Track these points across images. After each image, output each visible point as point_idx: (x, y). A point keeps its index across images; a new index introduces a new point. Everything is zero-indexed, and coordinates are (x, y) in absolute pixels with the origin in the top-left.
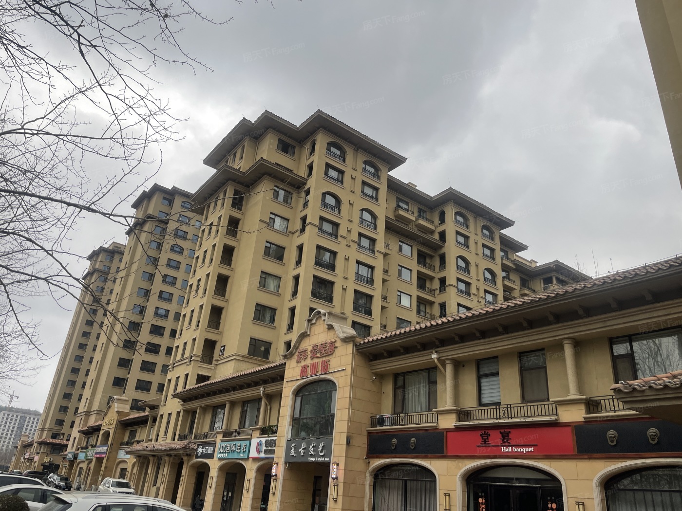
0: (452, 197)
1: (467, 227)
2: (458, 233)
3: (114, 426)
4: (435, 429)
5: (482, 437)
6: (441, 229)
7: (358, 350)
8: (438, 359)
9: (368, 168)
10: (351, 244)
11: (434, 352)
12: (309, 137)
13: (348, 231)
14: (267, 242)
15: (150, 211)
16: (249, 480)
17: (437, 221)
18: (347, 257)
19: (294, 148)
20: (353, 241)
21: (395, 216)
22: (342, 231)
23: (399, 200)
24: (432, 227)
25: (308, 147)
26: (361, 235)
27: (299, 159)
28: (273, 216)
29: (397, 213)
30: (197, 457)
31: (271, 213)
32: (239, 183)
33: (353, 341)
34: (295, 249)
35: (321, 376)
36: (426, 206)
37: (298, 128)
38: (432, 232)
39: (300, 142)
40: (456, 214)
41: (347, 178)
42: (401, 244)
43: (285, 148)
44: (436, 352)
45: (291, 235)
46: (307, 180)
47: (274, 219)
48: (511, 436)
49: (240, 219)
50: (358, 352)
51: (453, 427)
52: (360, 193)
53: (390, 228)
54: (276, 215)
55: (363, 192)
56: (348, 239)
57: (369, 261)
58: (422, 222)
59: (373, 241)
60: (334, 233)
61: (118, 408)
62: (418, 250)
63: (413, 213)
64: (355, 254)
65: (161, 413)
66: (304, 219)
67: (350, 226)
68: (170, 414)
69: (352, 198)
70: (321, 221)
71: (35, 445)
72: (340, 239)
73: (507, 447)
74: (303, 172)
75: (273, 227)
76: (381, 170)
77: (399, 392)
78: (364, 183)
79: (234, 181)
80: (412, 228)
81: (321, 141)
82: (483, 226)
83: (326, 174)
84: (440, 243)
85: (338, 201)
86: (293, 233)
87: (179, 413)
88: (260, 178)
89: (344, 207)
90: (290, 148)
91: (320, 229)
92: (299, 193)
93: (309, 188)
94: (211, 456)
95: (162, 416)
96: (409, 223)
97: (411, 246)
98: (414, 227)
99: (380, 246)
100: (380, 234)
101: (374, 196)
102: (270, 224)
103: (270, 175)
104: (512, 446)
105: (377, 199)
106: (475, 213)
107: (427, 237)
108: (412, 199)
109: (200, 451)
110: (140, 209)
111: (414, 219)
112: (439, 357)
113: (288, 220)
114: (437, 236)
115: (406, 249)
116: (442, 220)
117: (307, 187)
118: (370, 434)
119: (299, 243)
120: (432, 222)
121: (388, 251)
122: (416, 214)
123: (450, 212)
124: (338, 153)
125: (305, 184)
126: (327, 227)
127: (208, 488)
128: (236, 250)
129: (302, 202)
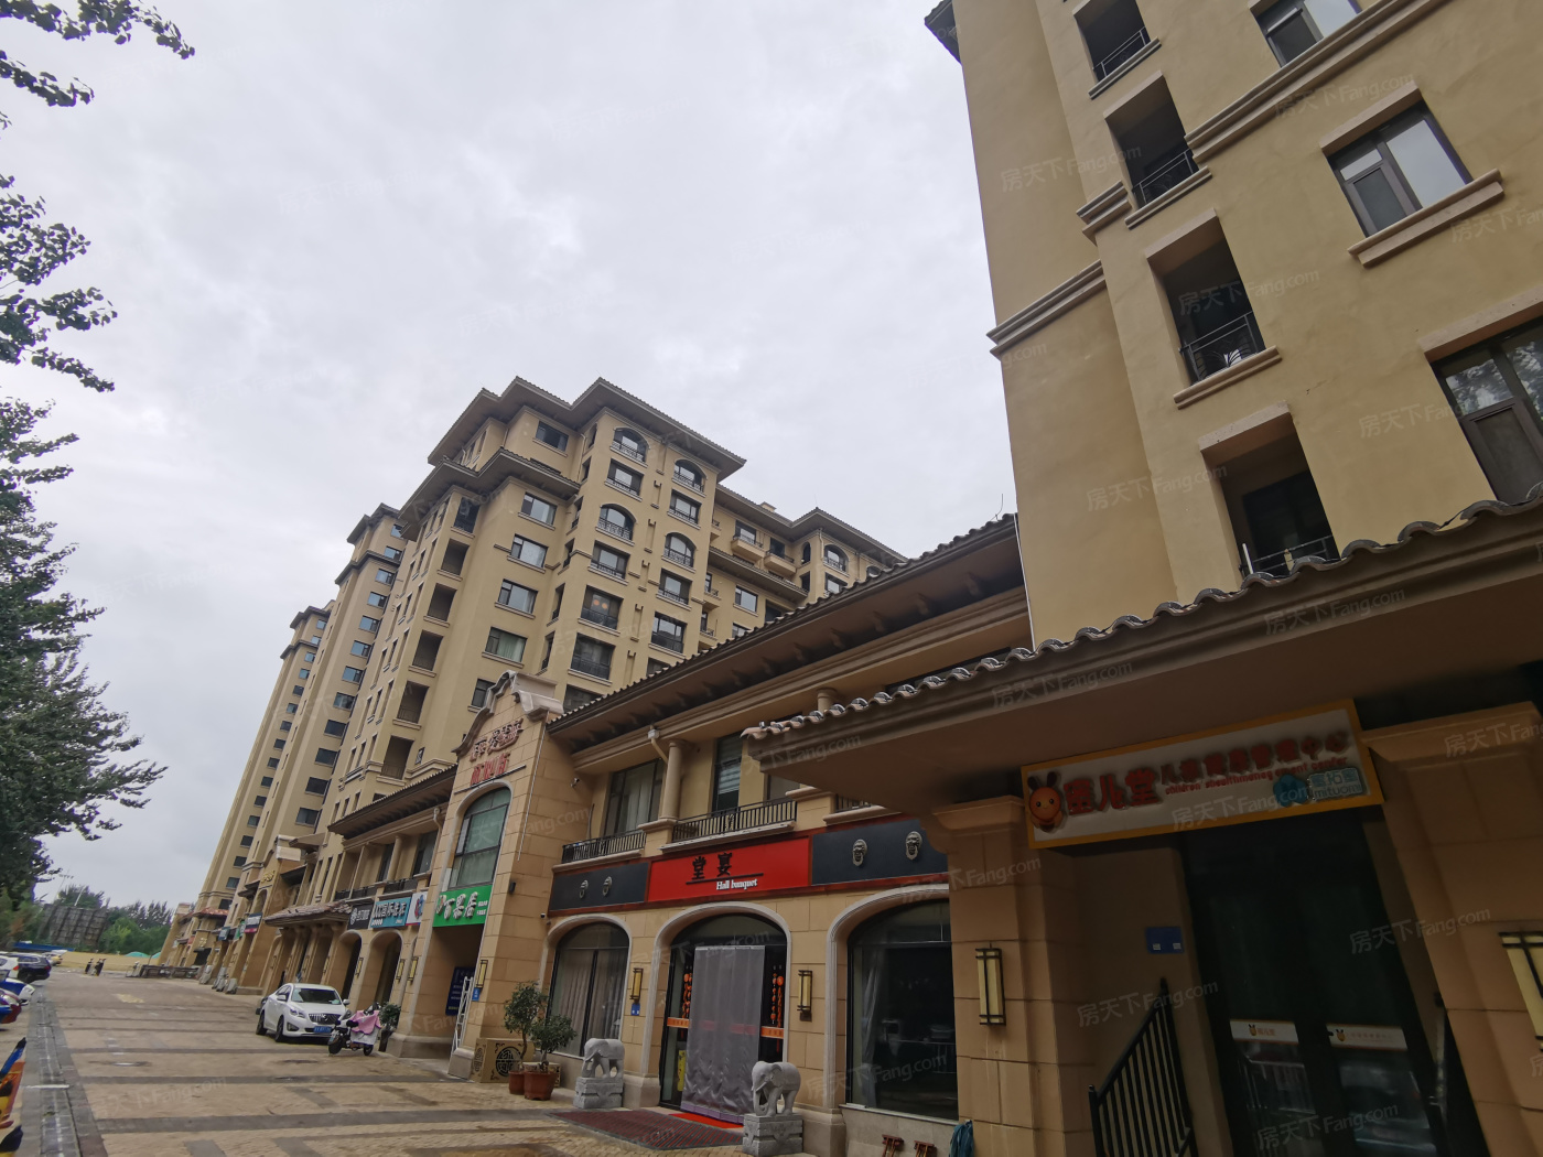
0: (818, 522)
1: (844, 569)
2: (829, 577)
3: (272, 883)
4: (637, 858)
5: (695, 867)
6: (803, 571)
7: (550, 733)
8: (658, 740)
9: (684, 472)
10: (649, 587)
11: (651, 727)
12: (588, 421)
13: (644, 566)
14: (505, 581)
15: (373, 548)
16: (404, 961)
17: (799, 559)
18: (639, 607)
19: (566, 438)
20: (650, 582)
21: (733, 550)
22: (634, 566)
23: (739, 525)
24: (792, 569)
25: (586, 437)
26: (665, 573)
27: (574, 456)
28: (519, 541)
29: (734, 546)
30: (350, 927)
31: (516, 536)
32: (470, 489)
33: (543, 719)
34: (554, 592)
35: (496, 781)
36: (784, 537)
37: (571, 407)
38: (791, 576)
39: (576, 430)
40: (828, 548)
41: (646, 485)
42: (738, 591)
43: (552, 438)
44: (656, 728)
45: (549, 571)
46: (580, 486)
47: (521, 546)
48: (732, 862)
49: (468, 547)
50: (551, 737)
51: (661, 853)
52: (668, 509)
53: (716, 564)
54: (524, 539)
55: (673, 508)
56: (643, 578)
57: (679, 615)
58: (775, 559)
59: (686, 584)
60: (621, 569)
61: (281, 853)
62: (767, 602)
63: (761, 546)
64: (652, 602)
65: (320, 859)
66: (570, 546)
67: (647, 559)
68: (330, 859)
69: (654, 516)
70: (597, 550)
71: (194, 919)
72: (628, 578)
73: (724, 880)
74: (576, 476)
75: (519, 557)
76: (705, 477)
77: (615, 801)
78: (675, 494)
79: (462, 485)
80: (760, 569)
81: (607, 426)
82: (871, 568)
83: (611, 476)
84: (802, 593)
85: (630, 522)
86: (553, 569)
87: (340, 856)
88: (502, 481)
89: (640, 529)
90: (562, 439)
91: (595, 562)
92: (567, 506)
93: (582, 498)
94: (363, 925)
95: (321, 862)
96: (756, 561)
97: (757, 596)
98: (763, 567)
99: (698, 591)
100: (699, 574)
101: (693, 515)
102: (513, 553)
103: (518, 476)
104: (730, 879)
105: (696, 520)
106: (856, 548)
107: (786, 583)
108: (761, 524)
109: (354, 916)
110: (359, 545)
111: (762, 555)
112: (660, 737)
113: (545, 548)
114: (798, 583)
115: (748, 600)
116: (807, 558)
117: (578, 497)
118: (557, 873)
119: (558, 584)
120: (792, 561)
121: (712, 601)
122: (767, 547)
123: (818, 544)
124: (634, 446)
125: (577, 492)
126: (609, 560)
127: (355, 977)
128: (457, 595)
129: (571, 519)
